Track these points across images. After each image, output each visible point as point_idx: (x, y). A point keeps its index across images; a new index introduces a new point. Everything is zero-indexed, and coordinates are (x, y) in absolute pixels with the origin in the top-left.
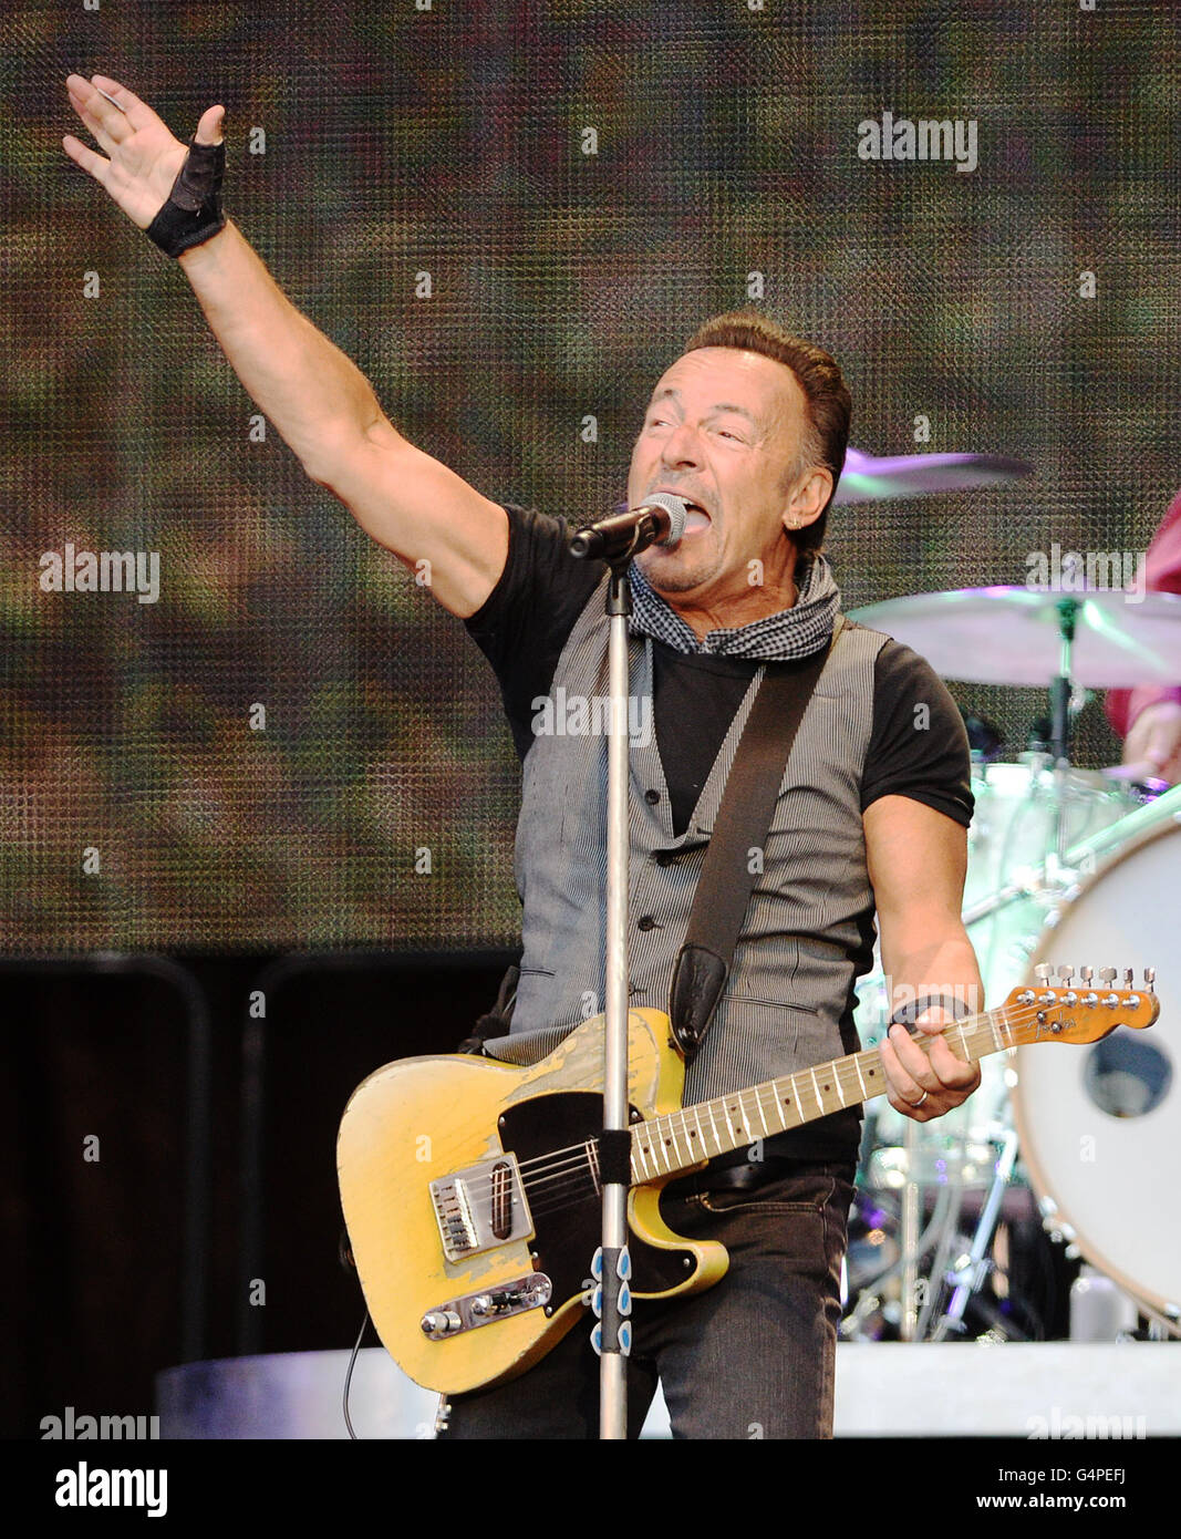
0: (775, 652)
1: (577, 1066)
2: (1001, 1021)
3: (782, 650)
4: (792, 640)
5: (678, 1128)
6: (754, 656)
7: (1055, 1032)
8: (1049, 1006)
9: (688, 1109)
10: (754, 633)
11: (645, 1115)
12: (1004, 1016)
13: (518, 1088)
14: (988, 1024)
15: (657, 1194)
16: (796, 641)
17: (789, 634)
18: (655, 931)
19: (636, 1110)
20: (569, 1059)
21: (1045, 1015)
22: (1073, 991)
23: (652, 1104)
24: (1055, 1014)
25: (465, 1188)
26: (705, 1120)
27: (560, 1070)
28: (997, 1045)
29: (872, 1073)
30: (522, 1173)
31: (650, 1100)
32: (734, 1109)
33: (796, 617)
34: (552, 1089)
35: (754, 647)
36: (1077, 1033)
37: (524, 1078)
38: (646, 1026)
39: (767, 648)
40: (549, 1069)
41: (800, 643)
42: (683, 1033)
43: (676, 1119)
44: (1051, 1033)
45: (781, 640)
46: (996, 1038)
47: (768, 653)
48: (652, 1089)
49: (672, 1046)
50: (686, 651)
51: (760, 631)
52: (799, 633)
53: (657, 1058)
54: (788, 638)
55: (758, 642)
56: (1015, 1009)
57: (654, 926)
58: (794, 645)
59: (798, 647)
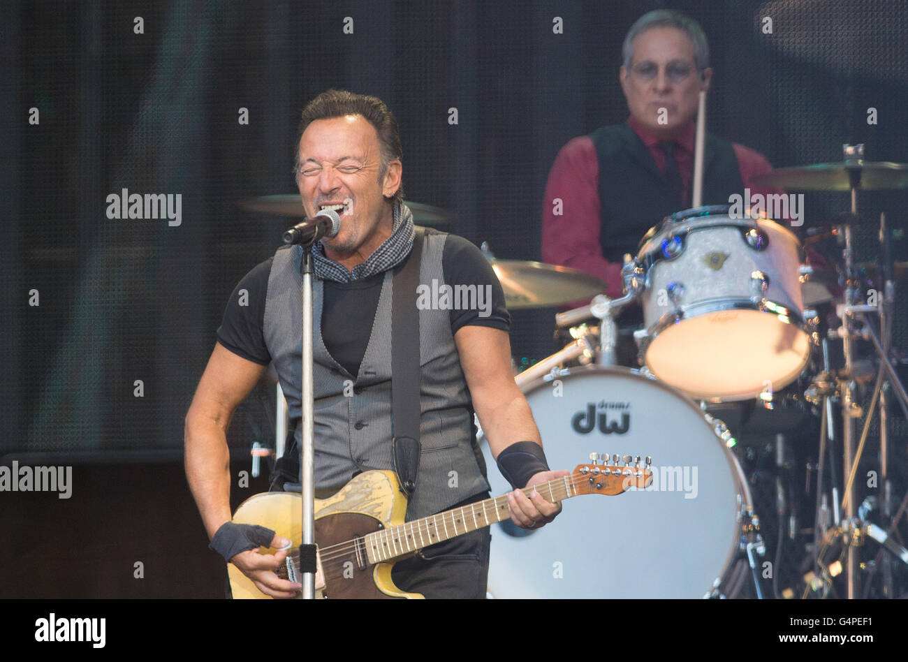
0: (386, 265)
1: (352, 499)
2: (570, 482)
3: (389, 263)
4: (392, 256)
5: (402, 533)
6: (377, 272)
7: (599, 488)
8: (596, 475)
9: (408, 524)
10: (372, 262)
11: (385, 525)
12: (572, 479)
13: (321, 510)
14: (564, 483)
15: (390, 568)
16: (394, 255)
17: (389, 254)
18: (365, 428)
19: (381, 524)
20: (347, 495)
21: (594, 479)
22: (608, 467)
23: (389, 521)
24: (599, 479)
25: (292, 561)
26: (416, 529)
27: (342, 501)
28: (568, 494)
29: (503, 507)
30: (320, 554)
31: (388, 518)
32: (431, 524)
33: (389, 244)
34: (338, 510)
35: (375, 268)
36: (610, 489)
37: (324, 505)
38: (388, 479)
39: (381, 265)
40: (337, 500)
41: (396, 255)
42: (407, 484)
43: (401, 528)
44: (596, 489)
45: (386, 258)
46: (567, 490)
47: (383, 267)
48: (390, 512)
49: (401, 491)
50: (346, 281)
51: (374, 259)
52: (394, 251)
53: (393, 496)
54: (389, 256)
55: (376, 265)
56: (578, 476)
57: (364, 425)
58: (394, 258)
59: (396, 258)
